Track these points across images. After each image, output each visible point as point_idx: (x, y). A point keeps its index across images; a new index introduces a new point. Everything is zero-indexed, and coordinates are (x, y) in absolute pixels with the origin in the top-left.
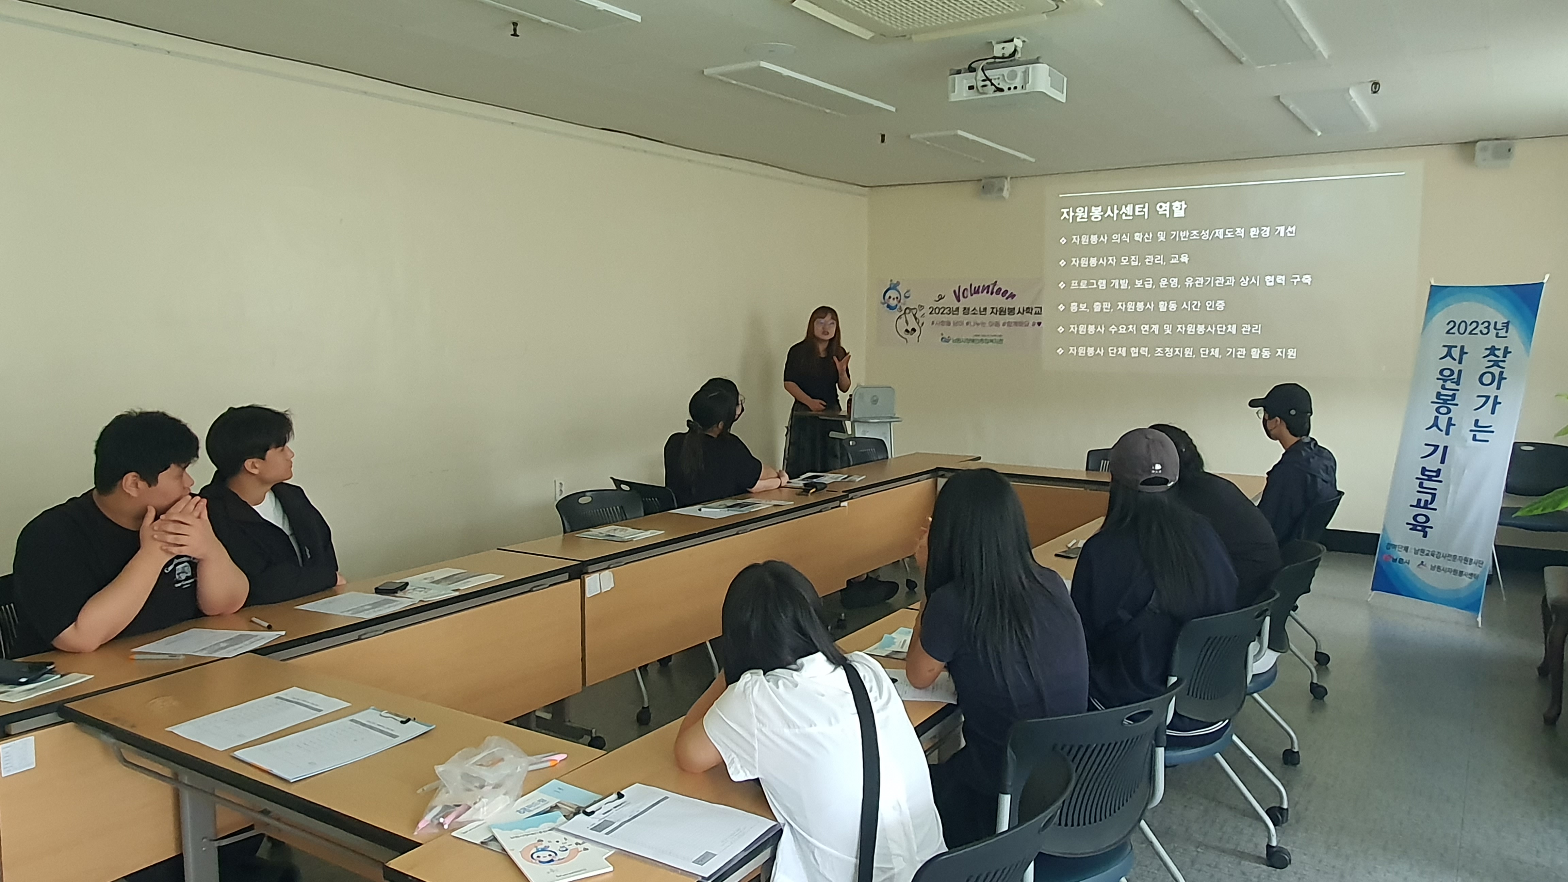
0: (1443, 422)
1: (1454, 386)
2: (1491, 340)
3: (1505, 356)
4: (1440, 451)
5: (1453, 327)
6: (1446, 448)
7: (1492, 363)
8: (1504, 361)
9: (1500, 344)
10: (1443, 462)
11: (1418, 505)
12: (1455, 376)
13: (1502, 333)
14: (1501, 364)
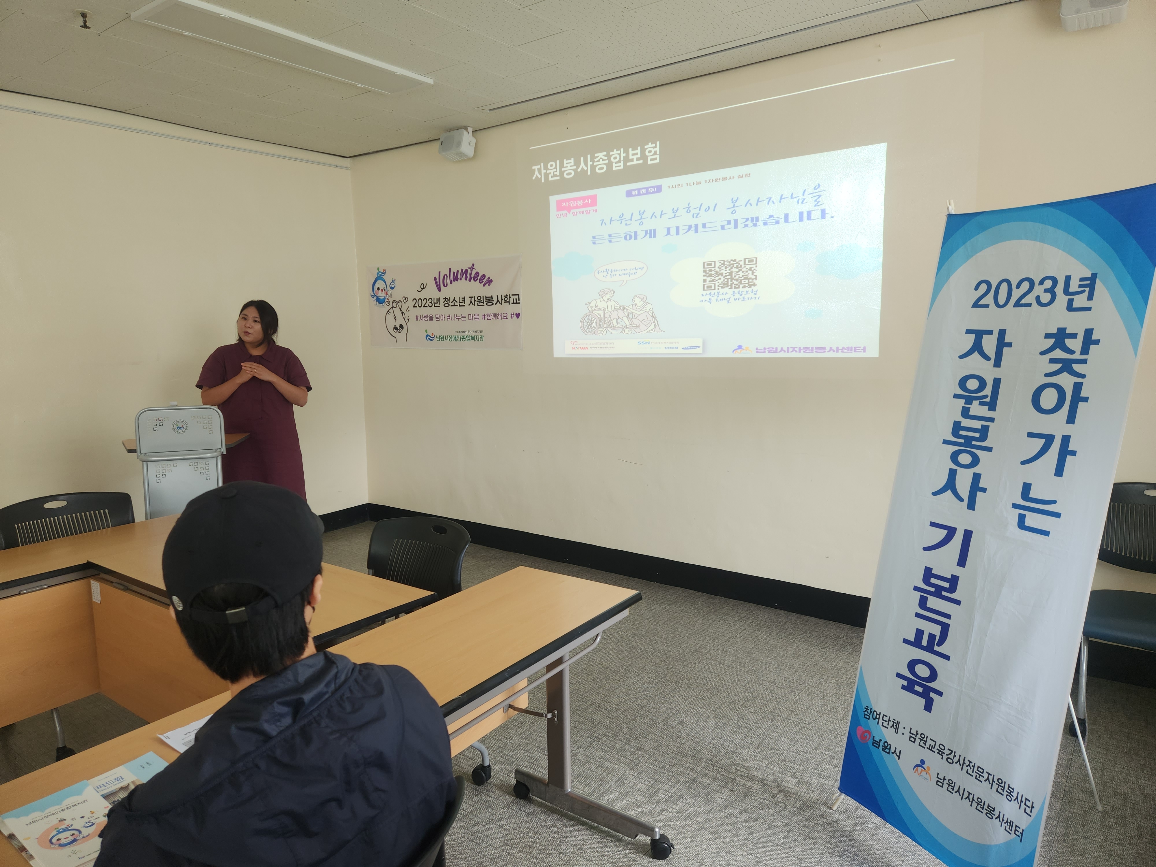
0: (964, 482)
1: (985, 412)
3: (1085, 350)
4: (958, 539)
6: (968, 535)
7: (1058, 366)
8: (1084, 362)
10: (962, 562)
11: (917, 643)
12: (988, 391)
14: (1076, 367)
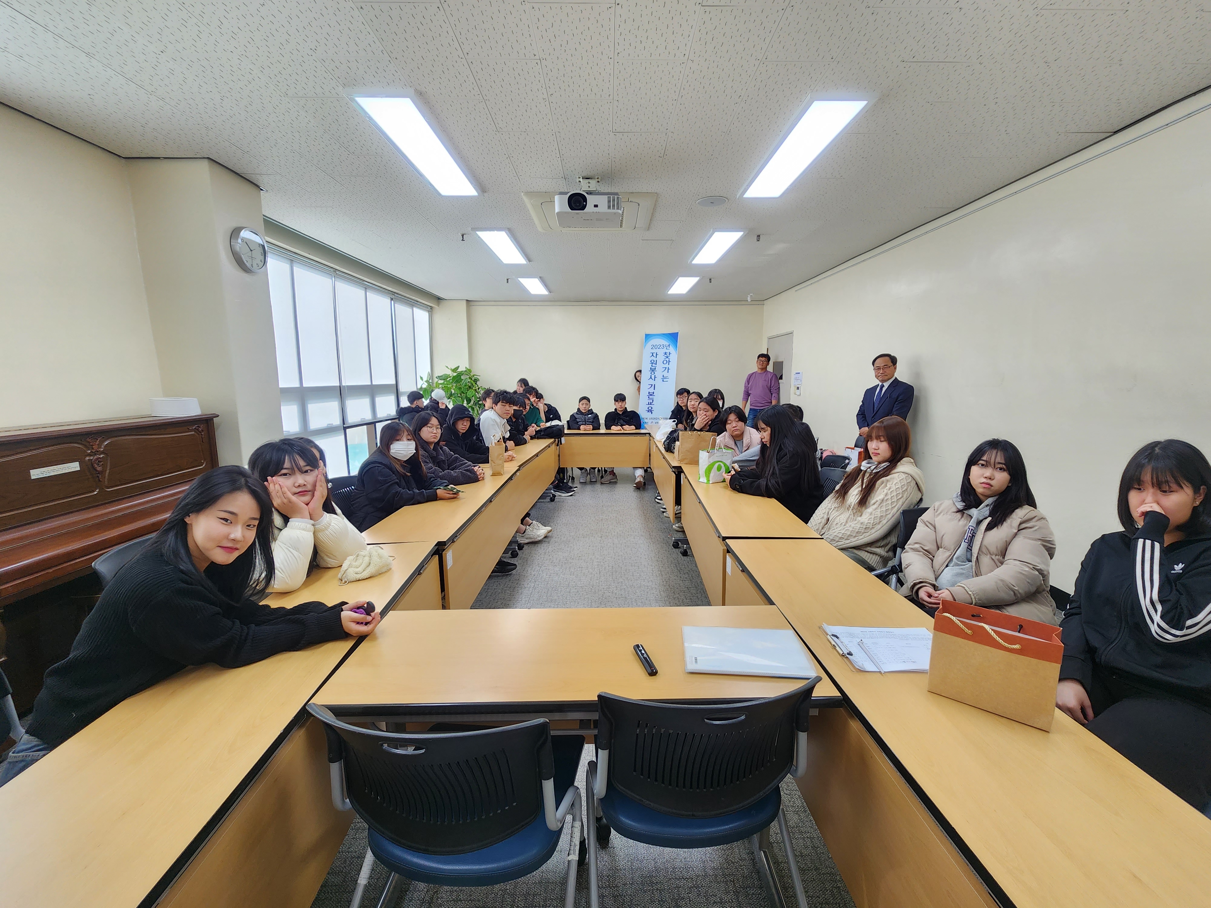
0: (653, 377)
1: (655, 365)
2: (665, 350)
4: (653, 386)
5: (654, 347)
6: (655, 385)
9: (668, 351)
10: (654, 389)
11: (649, 404)
12: (655, 362)
13: (668, 348)
